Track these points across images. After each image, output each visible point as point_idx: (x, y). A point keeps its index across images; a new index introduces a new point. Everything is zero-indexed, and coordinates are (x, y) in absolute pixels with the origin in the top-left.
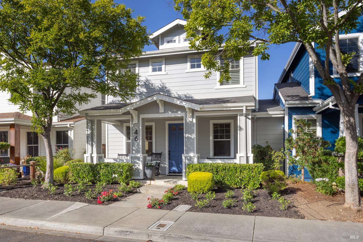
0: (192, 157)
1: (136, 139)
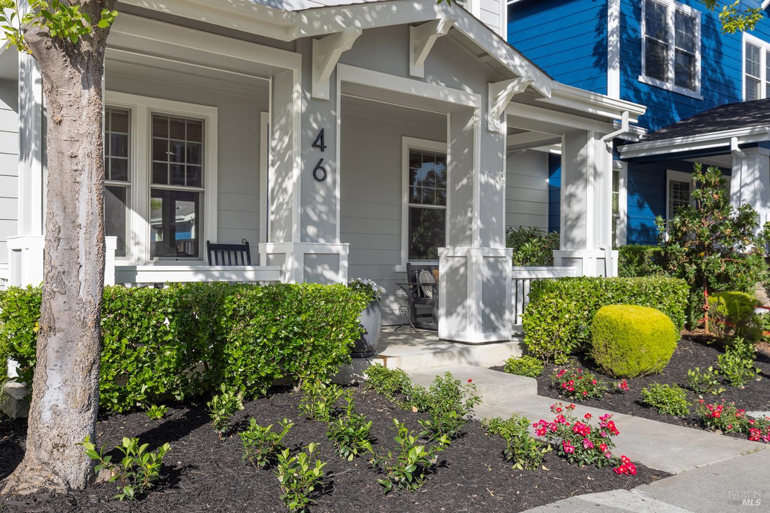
0: (500, 259)
1: (320, 174)
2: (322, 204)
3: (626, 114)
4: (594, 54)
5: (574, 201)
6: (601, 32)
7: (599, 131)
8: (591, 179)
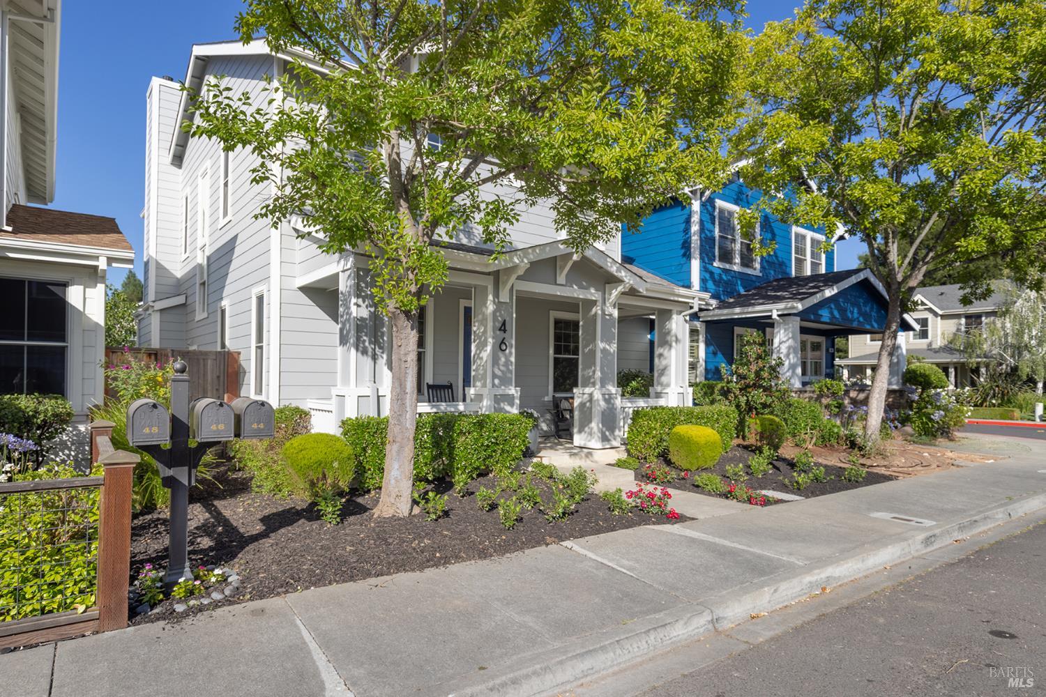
0: (613, 396)
1: (504, 347)
2: (503, 366)
3: (696, 299)
4: (682, 248)
5: (662, 359)
6: (687, 234)
7: (680, 309)
8: (674, 344)
